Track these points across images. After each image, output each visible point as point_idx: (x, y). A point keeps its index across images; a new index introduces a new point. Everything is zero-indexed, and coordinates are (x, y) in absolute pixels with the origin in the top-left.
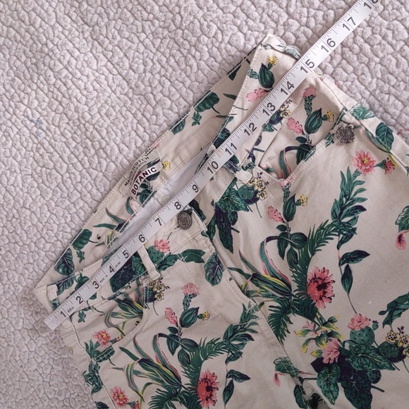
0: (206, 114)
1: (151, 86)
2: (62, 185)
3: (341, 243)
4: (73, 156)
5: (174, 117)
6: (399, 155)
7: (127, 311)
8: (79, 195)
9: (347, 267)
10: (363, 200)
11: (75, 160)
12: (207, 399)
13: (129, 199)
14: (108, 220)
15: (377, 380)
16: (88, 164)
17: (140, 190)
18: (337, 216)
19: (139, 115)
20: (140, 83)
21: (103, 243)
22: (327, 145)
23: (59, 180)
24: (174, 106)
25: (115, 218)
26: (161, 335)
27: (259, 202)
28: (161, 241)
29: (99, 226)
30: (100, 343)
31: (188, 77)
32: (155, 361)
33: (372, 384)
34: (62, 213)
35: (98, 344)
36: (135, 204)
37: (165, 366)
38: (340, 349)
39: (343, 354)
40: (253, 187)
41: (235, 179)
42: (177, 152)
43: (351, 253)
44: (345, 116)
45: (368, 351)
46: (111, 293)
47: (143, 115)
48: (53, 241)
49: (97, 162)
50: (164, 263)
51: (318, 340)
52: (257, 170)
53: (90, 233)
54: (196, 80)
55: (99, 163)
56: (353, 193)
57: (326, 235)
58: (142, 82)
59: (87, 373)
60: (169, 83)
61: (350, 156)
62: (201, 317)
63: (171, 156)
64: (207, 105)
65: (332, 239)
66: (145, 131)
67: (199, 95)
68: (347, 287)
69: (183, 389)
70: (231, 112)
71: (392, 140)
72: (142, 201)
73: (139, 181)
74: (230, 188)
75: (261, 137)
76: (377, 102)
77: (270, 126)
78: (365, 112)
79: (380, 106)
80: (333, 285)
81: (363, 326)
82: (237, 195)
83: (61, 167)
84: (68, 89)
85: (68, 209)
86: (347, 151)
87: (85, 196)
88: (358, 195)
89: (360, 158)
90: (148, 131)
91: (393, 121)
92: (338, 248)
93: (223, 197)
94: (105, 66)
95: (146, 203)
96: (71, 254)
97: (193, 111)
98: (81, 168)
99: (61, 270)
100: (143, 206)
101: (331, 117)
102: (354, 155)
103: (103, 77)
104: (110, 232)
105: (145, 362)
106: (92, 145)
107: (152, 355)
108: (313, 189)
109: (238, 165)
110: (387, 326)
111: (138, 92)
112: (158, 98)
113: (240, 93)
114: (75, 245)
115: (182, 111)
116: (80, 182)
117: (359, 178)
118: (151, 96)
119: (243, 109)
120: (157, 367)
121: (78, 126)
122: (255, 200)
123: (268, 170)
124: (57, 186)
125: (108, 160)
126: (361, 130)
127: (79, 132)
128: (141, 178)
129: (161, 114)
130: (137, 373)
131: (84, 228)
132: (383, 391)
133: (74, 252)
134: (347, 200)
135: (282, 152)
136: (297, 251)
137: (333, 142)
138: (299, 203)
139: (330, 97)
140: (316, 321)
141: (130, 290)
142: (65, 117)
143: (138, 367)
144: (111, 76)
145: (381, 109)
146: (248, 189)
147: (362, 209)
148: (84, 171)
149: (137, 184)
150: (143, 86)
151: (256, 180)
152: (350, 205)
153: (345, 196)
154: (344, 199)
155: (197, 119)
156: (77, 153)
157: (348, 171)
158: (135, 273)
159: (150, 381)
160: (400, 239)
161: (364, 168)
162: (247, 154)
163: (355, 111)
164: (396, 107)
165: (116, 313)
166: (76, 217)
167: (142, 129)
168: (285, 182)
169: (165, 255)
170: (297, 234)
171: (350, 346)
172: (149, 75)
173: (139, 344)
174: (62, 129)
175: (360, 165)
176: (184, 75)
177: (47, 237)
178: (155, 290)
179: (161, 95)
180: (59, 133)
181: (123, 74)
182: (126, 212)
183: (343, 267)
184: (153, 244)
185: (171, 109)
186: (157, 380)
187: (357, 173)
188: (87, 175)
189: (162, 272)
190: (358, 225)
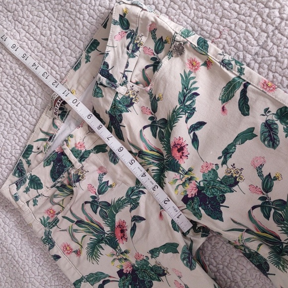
0: (93, 54)
1: (56, 43)
2: (9, 119)
3: (188, 118)
4: (14, 99)
5: (74, 60)
6: (213, 55)
7: (63, 192)
8: (21, 124)
10: (197, 88)
11: (16, 101)
12: (121, 238)
13: (54, 119)
14: (42, 136)
15: (223, 201)
16: (24, 102)
17: (60, 112)
18: (182, 102)
19: (51, 63)
20: (49, 42)
21: (42, 152)
22: (169, 59)
23: (7, 116)
24: (73, 53)
25: (47, 134)
26: (86, 202)
28: (79, 143)
29: (38, 141)
30: (50, 217)
31: (78, 32)
32: (86, 221)
33: (221, 204)
34: (12, 138)
35: (48, 218)
36: (58, 122)
37: (92, 222)
38: (198, 187)
39: (200, 190)
40: (129, 96)
41: (117, 93)
42: (79, 83)
43: (195, 124)
44: (177, 37)
45: (215, 184)
46: (53, 183)
47: (54, 63)
48: (9, 157)
49: (29, 99)
51: (184, 184)
52: (129, 84)
53: (33, 146)
54: (83, 34)
55: (31, 100)
56: (190, 85)
57: (177, 115)
58: (50, 41)
59: (44, 237)
60: (68, 39)
61: (184, 63)
62: (111, 186)
63: (76, 86)
64: (93, 48)
65: (182, 117)
66: (57, 73)
67: (87, 43)
68: (196, 146)
69: (106, 235)
70: (106, 50)
71: (208, 47)
72: (62, 119)
73: (57, 106)
74: (115, 100)
75: (128, 62)
76: (196, 25)
77: (133, 54)
78: (189, 32)
79: (199, 27)
80: (187, 147)
81: (210, 169)
82: (120, 103)
83: (7, 108)
84: (3, 56)
85: (16, 134)
86: (182, 60)
87: (25, 123)
88: (193, 86)
89: (191, 63)
90: (59, 73)
91: (208, 35)
92: (186, 122)
93: (112, 107)
94: (25, 36)
95: (65, 120)
96: (22, 163)
97: (84, 54)
98: (20, 106)
99: (17, 175)
100: (64, 122)
101: (169, 40)
102: (187, 62)
103: (25, 43)
104: (45, 143)
105: (80, 222)
106: (25, 89)
107: (83, 217)
108: (165, 88)
109: (117, 84)
110: (224, 165)
111: (48, 49)
112: (62, 50)
113: (110, 36)
114: (24, 156)
115: (78, 55)
116: (21, 115)
117: (192, 75)
118: (58, 50)
119: (113, 47)
120: (88, 224)
121: (14, 79)
122: (131, 104)
123: (137, 83)
124: (7, 121)
125: (37, 97)
126: (188, 44)
127: (15, 83)
128: (58, 103)
129: (65, 60)
130: (76, 231)
131: (28, 144)
132: (228, 207)
133: (24, 161)
134: (187, 90)
135: (143, 70)
136: (163, 130)
137: (172, 56)
138: (159, 100)
139: (165, 27)
140: (181, 172)
141: (64, 179)
142: (4, 74)
143: (75, 227)
144: (29, 42)
145: (199, 29)
146: (126, 98)
147: (197, 94)
148: (22, 107)
149: (57, 108)
150: (51, 44)
151: (130, 91)
152: (189, 93)
153: (185, 88)
154: (185, 90)
155: (88, 59)
156: (16, 96)
157: (185, 72)
158: (65, 167)
159: (84, 234)
160: (223, 109)
161: (194, 68)
162: (121, 75)
163: (182, 33)
164: (208, 26)
165: (57, 195)
166: (22, 138)
167: (54, 72)
168: (148, 88)
169: (83, 151)
171: (204, 184)
172: (54, 36)
173: (74, 212)
174: (4, 83)
175: (191, 67)
176: (75, 32)
177: (5, 155)
178: (79, 174)
179: (64, 48)
180: (2, 86)
181: (37, 39)
182: (53, 128)
184: (74, 146)
185: (71, 55)
186: (89, 232)
187: (190, 72)
188: (25, 109)
189: (83, 163)
190: (197, 106)
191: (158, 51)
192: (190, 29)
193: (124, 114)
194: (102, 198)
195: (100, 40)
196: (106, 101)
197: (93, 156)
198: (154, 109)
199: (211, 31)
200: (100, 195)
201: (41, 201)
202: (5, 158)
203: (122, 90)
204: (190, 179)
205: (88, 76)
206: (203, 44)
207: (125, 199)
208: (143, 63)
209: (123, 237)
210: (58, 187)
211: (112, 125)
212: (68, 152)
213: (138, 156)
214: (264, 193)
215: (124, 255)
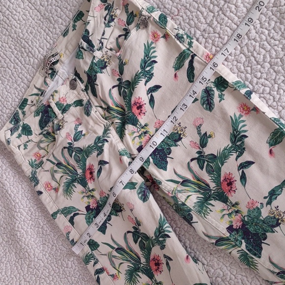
0: (78, 24)
1: (51, 13)
2: (12, 76)
3: (147, 82)
4: (16, 59)
5: (63, 28)
6: (170, 29)
7: (48, 138)
8: (21, 80)
9: (152, 95)
10: (155, 57)
11: (17, 61)
12: (90, 179)
13: (45, 78)
14: (35, 91)
15: (170, 153)
16: (24, 62)
17: (50, 72)
18: (143, 68)
19: (47, 30)
20: (46, 12)
21: (34, 105)
22: (137, 30)
23: (10, 73)
24: (63, 22)
25: (39, 89)
26: (65, 148)
27: (108, 68)
28: (62, 98)
29: (32, 95)
30: (37, 159)
31: (69, 4)
32: (64, 163)
34: (13, 92)
35: (35, 160)
36: (48, 80)
37: (69, 165)
40: (104, 60)
41: (94, 57)
42: (66, 48)
43: (153, 87)
44: (143, 12)
46: (40, 131)
47: (49, 30)
48: (10, 108)
49: (28, 60)
50: (64, 110)
51: (140, 136)
52: (104, 50)
53: (27, 100)
54: (73, 6)
55: (29, 60)
56: (150, 54)
57: (138, 79)
58: (47, 11)
59: (31, 176)
60: (60, 10)
61: (148, 34)
62: (84, 135)
63: (64, 50)
64: (79, 18)
65: (142, 80)
66: (51, 39)
68: (152, 106)
69: (79, 176)
70: (88, 19)
71: (167, 22)
72: (52, 78)
74: (92, 62)
75: (104, 31)
76: (160, 3)
77: (108, 24)
78: (153, 8)
80: (145, 106)
82: (96, 65)
83: (11, 66)
84: (10, 21)
85: (16, 89)
86: (147, 32)
87: (24, 80)
88: (153, 55)
89: (153, 35)
90: (52, 39)
91: (169, 12)
92: (145, 85)
93: (89, 68)
94: (28, 5)
96: (18, 113)
97: (72, 23)
98: (21, 65)
99: (13, 123)
100: (53, 81)
101: (138, 14)
102: (150, 34)
103: (27, 12)
104: (37, 98)
105: (59, 164)
106: (25, 51)
107: (62, 160)
108: (131, 55)
109: (95, 48)
111: (45, 17)
112: (55, 19)
113: (91, 8)
114: (20, 108)
115: (67, 24)
116: (21, 73)
117: (153, 45)
118: (52, 18)
119: (94, 17)
120: (65, 167)
121: (17, 42)
122: (105, 67)
123: (111, 50)
124: (10, 77)
125: (34, 58)
126: (152, 19)
127: (18, 45)
128: (49, 64)
129: (57, 27)
130: (56, 171)
131: (24, 98)
133: (20, 112)
134: (147, 58)
135: (117, 38)
136: (126, 90)
137: (140, 28)
138: (125, 64)
139: (134, 3)
140: (138, 126)
142: (10, 37)
143: (56, 168)
144: (31, 11)
145: (162, 7)
146: (102, 61)
147: (155, 62)
148: (22, 66)
150: (47, 14)
151: (105, 56)
152: (149, 60)
153: (146, 56)
154: (146, 58)
155: (74, 27)
156: (18, 57)
157: (148, 42)
158: (51, 117)
159: (62, 174)
160: (175, 75)
161: (155, 40)
162: (98, 42)
163: (148, 9)
164: (169, 4)
165: (43, 141)
166: (20, 92)
167: (49, 38)
168: (118, 54)
169: (65, 105)
170: (126, 81)
172: (50, 7)
173: (55, 156)
174: (9, 45)
176: (66, 4)
177: (6, 106)
178: (60, 124)
179: (57, 17)
180: (8, 47)
181: (37, 9)
182: (44, 85)
183: (149, 95)
184: (58, 100)
185: (62, 24)
186: (66, 173)
187: (152, 43)
188: (24, 68)
189: (64, 114)
190: (154, 71)
191: (129, 23)
192: (155, 6)
193: (99, 75)
194: (76, 145)
195: (84, 12)
196: (86, 63)
197: (72, 109)
198: (121, 72)
199: (171, 9)
200: (75, 142)
201: (30, 145)
202: (7, 109)
203: (98, 54)
204: (145, 133)
205: (74, 42)
206: (163, 19)
207: (93, 146)
208: (117, 33)
209: (92, 178)
210: (44, 135)
211: (89, 83)
212: (53, 105)
213: (107, 111)
214: (201, 148)
215: (91, 193)
